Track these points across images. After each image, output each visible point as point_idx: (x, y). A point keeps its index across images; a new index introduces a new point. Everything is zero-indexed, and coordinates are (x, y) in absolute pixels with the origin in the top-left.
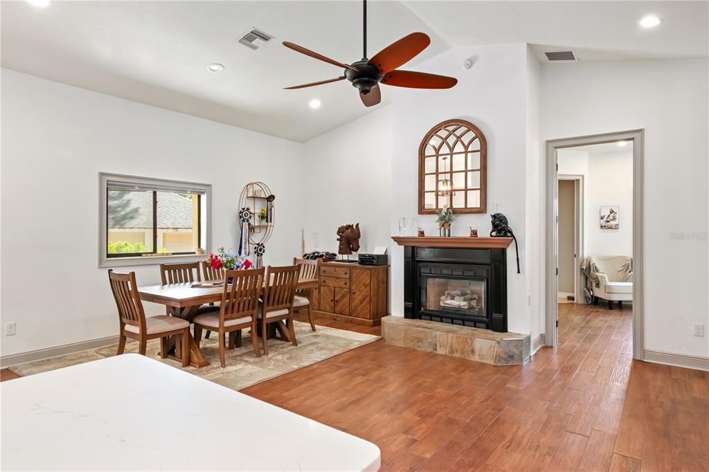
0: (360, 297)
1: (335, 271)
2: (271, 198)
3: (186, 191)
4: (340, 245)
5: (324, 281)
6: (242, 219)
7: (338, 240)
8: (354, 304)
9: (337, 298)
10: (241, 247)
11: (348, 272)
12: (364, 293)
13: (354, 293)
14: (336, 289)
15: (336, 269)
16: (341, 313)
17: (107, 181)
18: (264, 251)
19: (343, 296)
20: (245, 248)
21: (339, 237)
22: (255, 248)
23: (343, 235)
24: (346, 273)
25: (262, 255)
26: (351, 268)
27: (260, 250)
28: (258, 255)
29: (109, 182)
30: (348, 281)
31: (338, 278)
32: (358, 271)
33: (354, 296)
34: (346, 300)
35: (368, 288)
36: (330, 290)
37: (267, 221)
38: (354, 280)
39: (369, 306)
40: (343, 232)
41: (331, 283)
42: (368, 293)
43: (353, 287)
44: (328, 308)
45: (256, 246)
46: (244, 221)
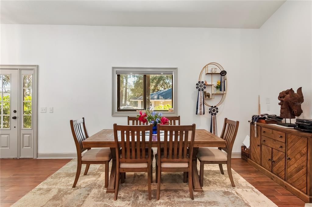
0: (296, 165)
1: (272, 133)
2: (223, 73)
3: (161, 73)
4: (282, 108)
5: (264, 141)
6: (198, 89)
7: (279, 104)
8: (289, 170)
9: (274, 159)
10: (197, 108)
11: (284, 135)
12: (299, 162)
13: (289, 159)
14: (274, 150)
15: (274, 131)
16: (278, 175)
17: (116, 71)
18: (217, 112)
19: (279, 159)
20: (201, 109)
21: (280, 101)
22: (210, 109)
23: (283, 99)
24: (281, 137)
25: (215, 114)
26: (286, 132)
27: (214, 111)
28: (212, 115)
29: (117, 72)
30: (284, 145)
31: (275, 140)
32: (293, 137)
33: (290, 162)
34: (282, 163)
35: (304, 158)
36: (269, 150)
37: (221, 90)
38: (290, 146)
39: (305, 179)
40: (284, 97)
41: (270, 144)
42: (305, 164)
43: (289, 152)
44: (267, 166)
45: (210, 108)
46: (199, 90)
